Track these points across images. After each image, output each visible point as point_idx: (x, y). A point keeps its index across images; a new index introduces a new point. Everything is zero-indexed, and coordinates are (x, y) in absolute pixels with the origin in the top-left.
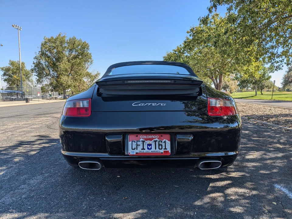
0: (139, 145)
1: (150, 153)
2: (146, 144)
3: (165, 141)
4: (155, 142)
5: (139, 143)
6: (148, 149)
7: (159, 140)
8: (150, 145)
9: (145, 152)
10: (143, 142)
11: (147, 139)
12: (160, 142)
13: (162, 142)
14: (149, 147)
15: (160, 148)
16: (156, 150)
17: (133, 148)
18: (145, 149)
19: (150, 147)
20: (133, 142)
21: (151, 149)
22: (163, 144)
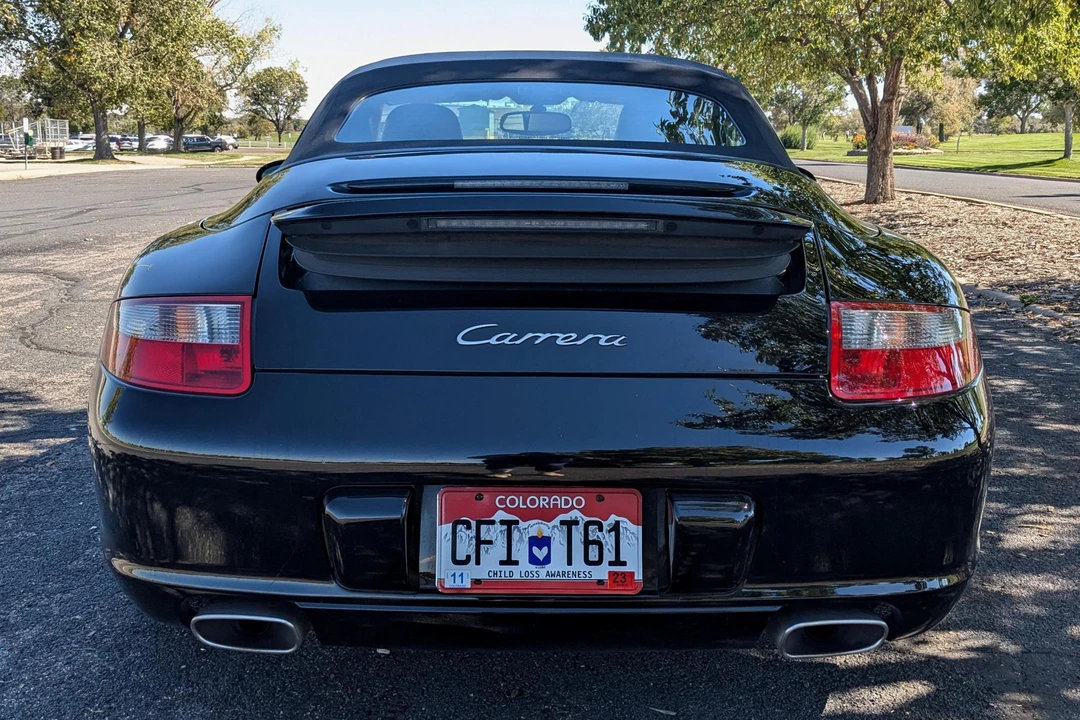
0: (490, 542)
1: (542, 582)
2: (521, 539)
3: (617, 523)
4: (565, 528)
5: (489, 530)
6: (533, 560)
7: (587, 519)
8: (542, 541)
9: (516, 576)
10: (509, 524)
11: (527, 515)
12: (591, 528)
13: (601, 530)
14: (535, 550)
15: (594, 555)
16: (569, 568)
17: (461, 556)
18: (516, 563)
19: (540, 554)
20: (460, 527)
21: (547, 560)
22: (609, 540)
